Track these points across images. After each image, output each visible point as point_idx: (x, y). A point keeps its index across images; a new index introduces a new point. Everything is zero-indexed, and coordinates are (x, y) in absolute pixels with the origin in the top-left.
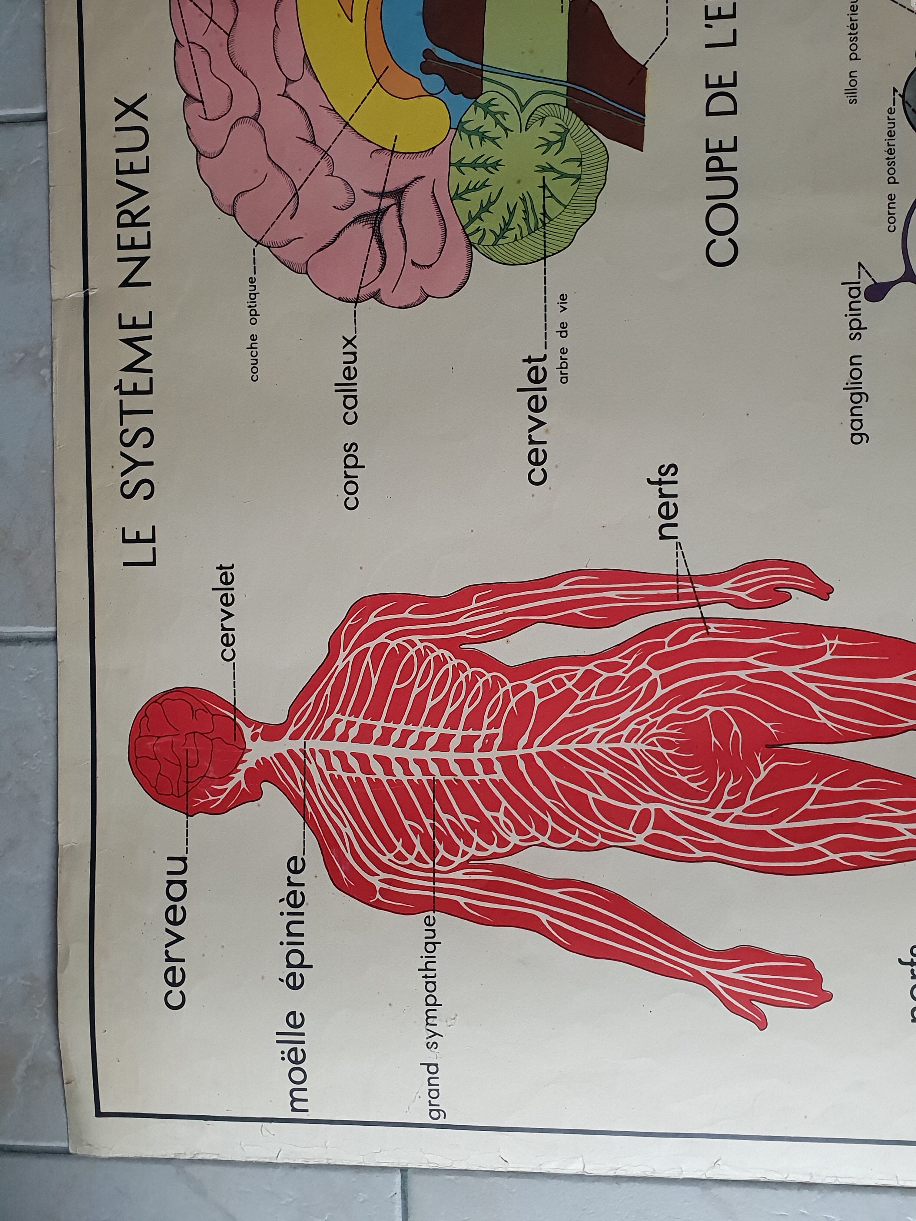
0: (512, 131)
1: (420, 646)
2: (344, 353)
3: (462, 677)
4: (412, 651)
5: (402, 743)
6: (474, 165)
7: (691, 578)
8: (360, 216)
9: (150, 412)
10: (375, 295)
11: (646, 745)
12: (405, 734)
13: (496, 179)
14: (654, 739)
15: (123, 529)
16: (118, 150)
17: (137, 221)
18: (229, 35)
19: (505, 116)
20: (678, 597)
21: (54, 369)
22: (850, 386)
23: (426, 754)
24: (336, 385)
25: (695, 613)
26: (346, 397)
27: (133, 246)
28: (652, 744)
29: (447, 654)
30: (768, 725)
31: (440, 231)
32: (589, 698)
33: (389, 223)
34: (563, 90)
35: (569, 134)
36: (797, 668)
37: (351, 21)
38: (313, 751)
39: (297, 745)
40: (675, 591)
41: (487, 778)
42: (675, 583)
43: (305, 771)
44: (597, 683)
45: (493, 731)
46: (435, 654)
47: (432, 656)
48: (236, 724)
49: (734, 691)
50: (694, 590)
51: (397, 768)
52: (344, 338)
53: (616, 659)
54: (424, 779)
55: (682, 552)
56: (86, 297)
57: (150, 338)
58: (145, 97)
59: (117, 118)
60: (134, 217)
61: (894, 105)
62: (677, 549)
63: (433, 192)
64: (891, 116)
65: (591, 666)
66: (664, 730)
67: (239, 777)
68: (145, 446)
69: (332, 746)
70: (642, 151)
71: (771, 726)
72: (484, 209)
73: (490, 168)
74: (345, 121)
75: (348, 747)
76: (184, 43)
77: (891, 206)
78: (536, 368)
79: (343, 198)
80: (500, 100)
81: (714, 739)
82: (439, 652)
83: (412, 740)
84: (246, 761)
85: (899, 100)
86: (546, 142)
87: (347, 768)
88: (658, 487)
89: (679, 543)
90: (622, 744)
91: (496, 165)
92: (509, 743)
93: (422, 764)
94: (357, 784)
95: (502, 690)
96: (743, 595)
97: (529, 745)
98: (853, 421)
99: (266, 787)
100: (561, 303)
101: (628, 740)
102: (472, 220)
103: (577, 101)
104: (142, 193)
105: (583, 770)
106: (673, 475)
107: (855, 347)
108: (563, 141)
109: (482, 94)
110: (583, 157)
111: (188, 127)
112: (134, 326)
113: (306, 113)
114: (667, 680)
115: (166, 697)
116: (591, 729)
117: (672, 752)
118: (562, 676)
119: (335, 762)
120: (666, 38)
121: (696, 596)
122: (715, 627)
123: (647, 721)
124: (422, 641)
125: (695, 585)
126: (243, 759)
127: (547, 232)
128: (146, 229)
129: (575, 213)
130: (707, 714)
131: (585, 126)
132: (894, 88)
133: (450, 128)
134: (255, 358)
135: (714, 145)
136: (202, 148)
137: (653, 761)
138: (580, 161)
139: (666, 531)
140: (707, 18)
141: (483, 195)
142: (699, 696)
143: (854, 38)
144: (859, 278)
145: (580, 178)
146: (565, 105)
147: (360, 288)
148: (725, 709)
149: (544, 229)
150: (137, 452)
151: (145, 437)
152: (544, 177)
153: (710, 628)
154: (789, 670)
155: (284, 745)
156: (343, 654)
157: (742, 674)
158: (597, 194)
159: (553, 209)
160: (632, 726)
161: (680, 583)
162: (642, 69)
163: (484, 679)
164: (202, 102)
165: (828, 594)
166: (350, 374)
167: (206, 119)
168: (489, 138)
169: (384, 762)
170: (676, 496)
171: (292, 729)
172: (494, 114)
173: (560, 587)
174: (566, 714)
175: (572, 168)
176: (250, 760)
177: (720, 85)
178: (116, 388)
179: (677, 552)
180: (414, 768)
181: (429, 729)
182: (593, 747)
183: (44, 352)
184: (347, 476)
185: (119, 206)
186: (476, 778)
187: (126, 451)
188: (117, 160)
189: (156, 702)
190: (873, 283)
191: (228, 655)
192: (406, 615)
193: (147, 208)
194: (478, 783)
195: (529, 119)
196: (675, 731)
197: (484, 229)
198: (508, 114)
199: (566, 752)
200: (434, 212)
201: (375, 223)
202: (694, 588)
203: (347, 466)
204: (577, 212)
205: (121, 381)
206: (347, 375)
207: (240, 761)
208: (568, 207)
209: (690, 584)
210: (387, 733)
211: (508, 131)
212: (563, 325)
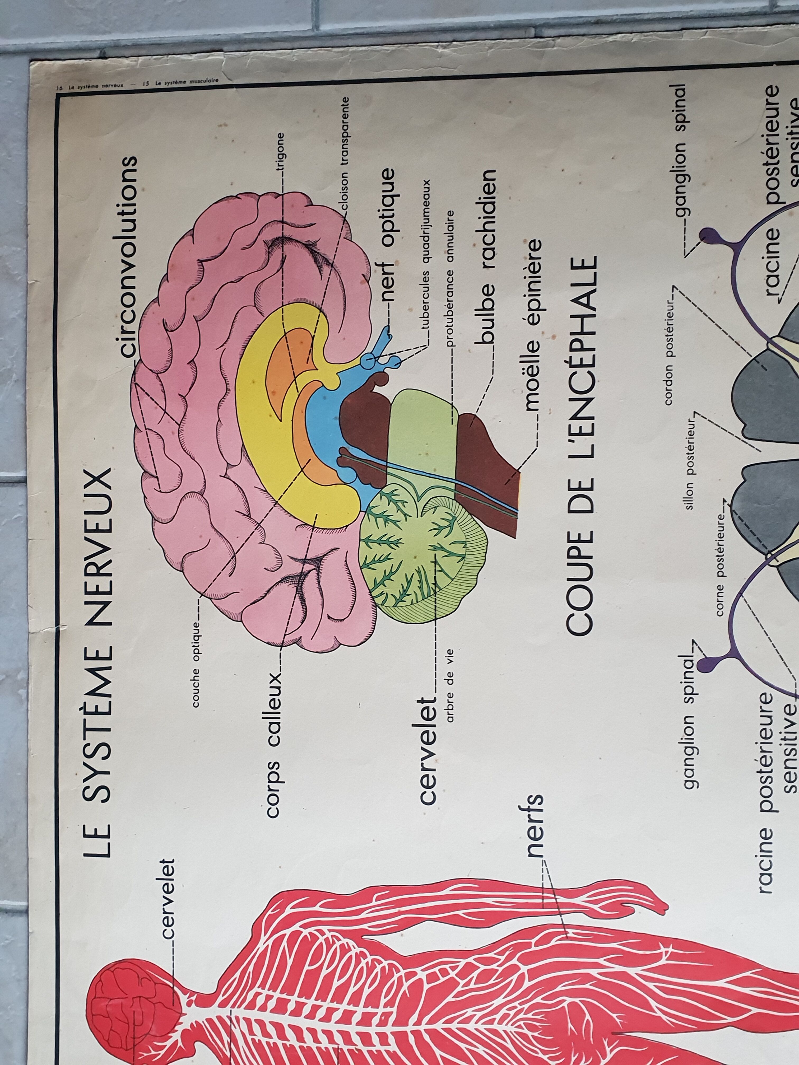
0: (411, 516)
1: (328, 935)
2: (271, 687)
3: (363, 962)
4: (321, 939)
5: (311, 1016)
6: (379, 542)
7: (554, 891)
8: (286, 578)
9: (109, 730)
10: (297, 642)
11: (515, 1027)
12: (315, 1008)
13: (397, 554)
14: (521, 1023)
15: (84, 826)
16: (86, 513)
17: (101, 572)
18: (179, 425)
19: (405, 503)
20: (543, 906)
21: (30, 691)
22: (684, 741)
23: (332, 1026)
24: (263, 713)
25: (556, 920)
26: (271, 723)
27: (97, 592)
28: (519, 1027)
29: (351, 943)
30: (614, 1016)
31: (351, 593)
32: (469, 986)
33: (310, 584)
34: (452, 486)
35: (456, 521)
36: (639, 970)
37: (281, 421)
38: (237, 1018)
39: (225, 1012)
40: (540, 901)
41: (383, 1049)
42: (541, 894)
43: (231, 1035)
44: (475, 974)
45: (388, 1009)
46: (340, 943)
47: (338, 944)
48: (174, 992)
49: (587, 986)
50: (556, 901)
51: (307, 1036)
52: (271, 675)
53: (491, 955)
54: (330, 1047)
55: (547, 869)
56: (58, 633)
57: (110, 668)
58: (109, 470)
59: (86, 486)
60: (99, 569)
61: (724, 512)
62: (542, 866)
63: (346, 561)
64: (721, 522)
65: (471, 960)
66: (530, 1016)
67: (176, 1036)
68: (104, 758)
69: (254, 1015)
70: (515, 538)
71: (617, 1016)
72: (388, 577)
73: (392, 545)
74: (275, 500)
75: (267, 1017)
76: (142, 428)
77: (720, 595)
78: (427, 708)
79: (272, 562)
80: (401, 491)
81: (570, 1025)
82: (344, 941)
83: (321, 1013)
84: (182, 1023)
85: (728, 509)
86: (438, 527)
87: (266, 1034)
88: (527, 813)
89: (545, 861)
90: (495, 1026)
91: (397, 543)
92: (402, 1020)
93: (328, 1034)
94: (274, 1049)
95: (396, 976)
96: (596, 907)
97: (418, 1023)
98: (686, 770)
99: (199, 1046)
100: (448, 657)
101: (500, 1022)
102: (376, 585)
103: (464, 496)
104: (106, 549)
105: (463, 1046)
106: (539, 804)
107: (689, 709)
108: (451, 526)
109: (386, 486)
110: (467, 540)
111: (145, 497)
112: (97, 658)
113: (243, 492)
114: (533, 974)
115: (116, 966)
116: (469, 1012)
117: (536, 1034)
118: (447, 966)
119: (256, 1028)
120: (536, 449)
121: (558, 906)
122: (573, 933)
123: (515, 1007)
124: (330, 931)
125: (557, 897)
126: (180, 1021)
127: (437, 599)
128: (108, 579)
129: (460, 585)
130: (565, 1004)
131: (469, 515)
132: (724, 499)
133: (360, 511)
134: (196, 688)
135: (574, 537)
136: (157, 515)
137: (520, 1041)
138: (465, 543)
139: (534, 851)
140: (570, 434)
141: (386, 566)
142: (559, 988)
143: (691, 457)
144: (693, 652)
145: (465, 557)
146: (453, 498)
147: (285, 635)
148: (580, 1001)
149: (435, 596)
150: (96, 762)
151: (103, 751)
152: (435, 555)
153: (568, 933)
154: (632, 971)
155: (213, 1012)
156: (263, 939)
157: (594, 972)
158: (478, 571)
159: (442, 581)
160: (504, 1011)
161: (545, 895)
162: (516, 473)
163: (382, 965)
164: (157, 477)
165: (665, 910)
166: (275, 705)
167: (160, 491)
168: (392, 521)
169: (297, 1031)
170: (541, 822)
171: (220, 999)
172: (396, 502)
173: (447, 892)
174: (450, 999)
175: (458, 549)
176: (186, 1023)
177: (580, 489)
178: (81, 709)
179: (543, 869)
180: (322, 1038)
181: (335, 1005)
182: (471, 1027)
183: (21, 676)
184: (270, 790)
185: (86, 559)
186: (374, 1049)
187: (88, 761)
188: (85, 521)
189: (108, 969)
190: (704, 657)
191: (168, 934)
192: (317, 908)
193: (110, 562)
194: (376, 1053)
195: (424, 507)
196: (539, 1017)
197: (387, 593)
198: (407, 503)
199: (448, 1030)
200: (347, 577)
201: (298, 584)
202: (556, 899)
203: (270, 781)
204: (462, 584)
205: (85, 703)
206: (272, 706)
207: (177, 1023)
208: (454, 580)
209: (553, 896)
210: (300, 1006)
211: (407, 516)
212: (450, 675)
